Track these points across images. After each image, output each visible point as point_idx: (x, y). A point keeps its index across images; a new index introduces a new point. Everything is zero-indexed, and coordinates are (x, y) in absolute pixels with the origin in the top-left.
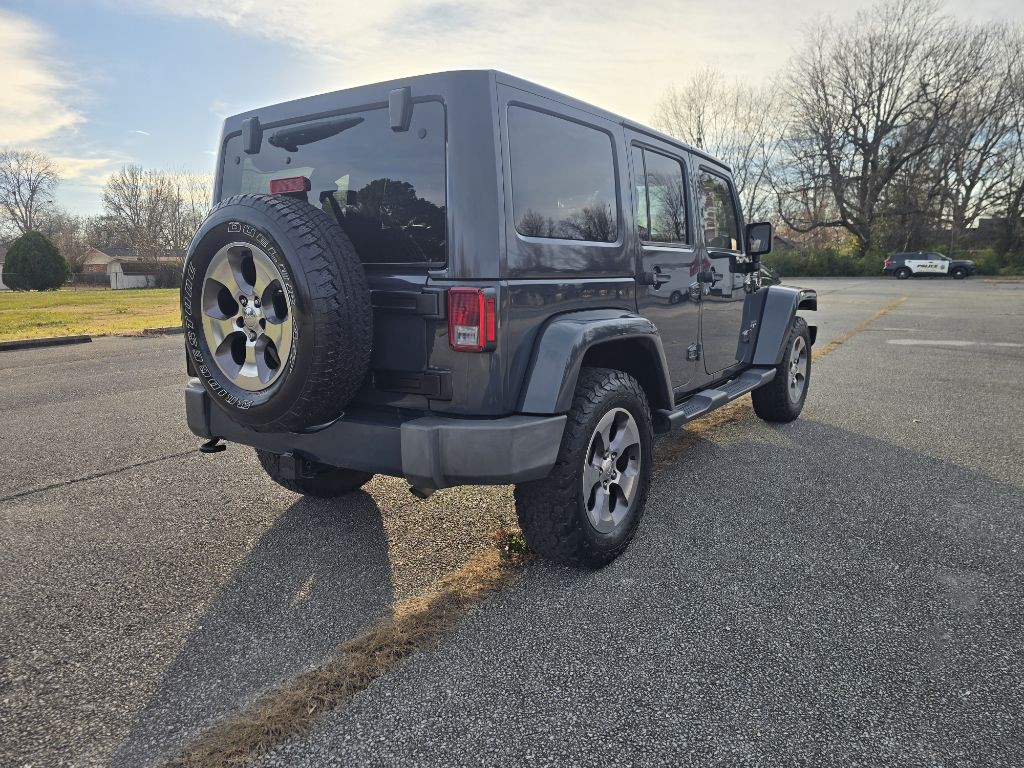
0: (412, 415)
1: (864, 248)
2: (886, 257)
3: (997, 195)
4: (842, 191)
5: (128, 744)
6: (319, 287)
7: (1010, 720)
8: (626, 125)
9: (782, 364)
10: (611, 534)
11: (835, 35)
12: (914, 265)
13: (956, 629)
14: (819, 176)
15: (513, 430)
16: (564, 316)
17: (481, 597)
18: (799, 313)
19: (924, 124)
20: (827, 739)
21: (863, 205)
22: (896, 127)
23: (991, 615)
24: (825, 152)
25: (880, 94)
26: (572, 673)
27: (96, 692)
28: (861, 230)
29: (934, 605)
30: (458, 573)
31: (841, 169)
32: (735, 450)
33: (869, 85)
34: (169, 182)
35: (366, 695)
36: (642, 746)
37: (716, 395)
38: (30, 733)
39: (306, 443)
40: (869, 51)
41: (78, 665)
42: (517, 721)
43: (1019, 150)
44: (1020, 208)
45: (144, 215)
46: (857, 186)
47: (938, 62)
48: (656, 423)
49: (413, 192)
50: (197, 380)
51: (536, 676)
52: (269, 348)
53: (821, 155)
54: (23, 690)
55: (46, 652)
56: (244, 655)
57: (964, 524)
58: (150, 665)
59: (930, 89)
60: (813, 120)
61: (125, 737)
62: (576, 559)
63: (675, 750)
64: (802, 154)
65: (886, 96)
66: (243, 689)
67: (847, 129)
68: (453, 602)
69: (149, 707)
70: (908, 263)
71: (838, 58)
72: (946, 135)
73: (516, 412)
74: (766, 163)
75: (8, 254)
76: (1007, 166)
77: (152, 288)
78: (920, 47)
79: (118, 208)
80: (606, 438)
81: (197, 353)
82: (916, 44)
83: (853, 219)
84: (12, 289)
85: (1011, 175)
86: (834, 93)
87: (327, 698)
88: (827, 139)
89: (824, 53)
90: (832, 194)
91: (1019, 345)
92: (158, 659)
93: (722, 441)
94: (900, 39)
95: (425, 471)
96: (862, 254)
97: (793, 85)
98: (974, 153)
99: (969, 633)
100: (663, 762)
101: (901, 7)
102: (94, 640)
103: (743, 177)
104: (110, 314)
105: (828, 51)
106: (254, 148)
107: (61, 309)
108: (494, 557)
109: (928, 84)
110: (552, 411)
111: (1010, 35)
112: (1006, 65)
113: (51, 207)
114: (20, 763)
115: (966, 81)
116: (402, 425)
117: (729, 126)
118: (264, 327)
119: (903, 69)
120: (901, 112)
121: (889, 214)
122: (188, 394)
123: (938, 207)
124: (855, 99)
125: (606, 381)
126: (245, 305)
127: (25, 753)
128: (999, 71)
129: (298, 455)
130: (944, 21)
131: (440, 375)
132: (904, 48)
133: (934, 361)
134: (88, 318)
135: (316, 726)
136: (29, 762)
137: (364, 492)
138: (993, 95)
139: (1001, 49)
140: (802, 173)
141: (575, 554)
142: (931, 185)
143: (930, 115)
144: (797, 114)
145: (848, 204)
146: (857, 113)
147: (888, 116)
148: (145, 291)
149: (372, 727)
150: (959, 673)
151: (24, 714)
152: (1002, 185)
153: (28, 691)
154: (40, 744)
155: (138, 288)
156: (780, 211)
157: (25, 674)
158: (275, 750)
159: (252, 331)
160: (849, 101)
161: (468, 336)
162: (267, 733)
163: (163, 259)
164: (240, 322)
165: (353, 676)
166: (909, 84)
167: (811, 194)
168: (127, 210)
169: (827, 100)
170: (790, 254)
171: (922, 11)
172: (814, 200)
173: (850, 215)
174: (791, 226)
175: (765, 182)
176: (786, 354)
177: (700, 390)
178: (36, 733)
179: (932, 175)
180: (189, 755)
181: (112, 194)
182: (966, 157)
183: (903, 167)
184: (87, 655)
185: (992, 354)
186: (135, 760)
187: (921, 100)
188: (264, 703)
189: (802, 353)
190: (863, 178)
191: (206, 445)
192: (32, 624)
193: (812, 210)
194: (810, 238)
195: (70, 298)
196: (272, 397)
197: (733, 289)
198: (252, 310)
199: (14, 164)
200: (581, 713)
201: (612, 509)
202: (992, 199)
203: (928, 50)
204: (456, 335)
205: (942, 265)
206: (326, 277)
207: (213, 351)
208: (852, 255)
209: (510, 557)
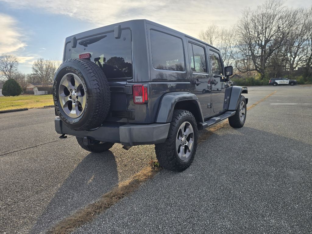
0: (123, 124)
1: (263, 77)
2: (270, 80)
3: (303, 60)
4: (255, 60)
5: (36, 226)
6: (93, 85)
7: (310, 213)
8: (187, 36)
9: (237, 109)
10: (185, 161)
11: (251, 13)
12: (278, 82)
13: (293, 187)
14: (248, 56)
15: (154, 128)
16: (169, 93)
17: (145, 181)
18: (242, 94)
19: (280, 39)
20: (253, 220)
21: (262, 64)
22: (271, 40)
23: (304, 182)
24: (250, 48)
25: (266, 30)
26: (173, 202)
27: (27, 211)
28: (261, 72)
29: (286, 180)
30: (138, 174)
31: (255, 54)
32: (223, 136)
33: (262, 28)
34: (52, 63)
35: (110, 210)
36: (195, 223)
37: (217, 119)
38: (6, 223)
39: (91, 134)
40: (262, 18)
41: (21, 203)
42: (156, 217)
43: (309, 46)
44: (310, 64)
45: (44, 73)
46: (260, 58)
47: (283, 20)
48: (198, 127)
49: (124, 60)
50: (58, 117)
51: (162, 203)
52: (79, 105)
53: (248, 49)
54: (4, 210)
55: (11, 199)
56: (72, 199)
57: (295, 156)
58: (43, 202)
59: (281, 29)
60: (246, 39)
61: (35, 224)
62: (174, 168)
63: (205, 224)
64: (243, 49)
65: (267, 31)
66: (72, 209)
67: (256, 41)
68: (136, 182)
69: (43, 215)
70: (276, 81)
71: (252, 20)
72: (286, 42)
73: (155, 123)
74: (232, 52)
75: (4, 85)
76: (305, 51)
77: (47, 95)
78: (277, 16)
79: (37, 71)
80: (183, 131)
81: (58, 107)
82: (276, 15)
83: (259, 68)
84: (5, 96)
85: (307, 54)
86: (252, 31)
87: (97, 211)
88: (250, 45)
89: (248, 19)
90: (252, 61)
91: (311, 104)
92: (46, 201)
93: (219, 133)
94: (271, 14)
95: (127, 141)
96: (262, 79)
97: (239, 28)
98: (295, 47)
99: (297, 188)
100: (202, 228)
101: (271, 4)
102: (26, 195)
103: (225, 56)
104: (34, 102)
105: (249, 18)
106: (74, 46)
107: (19, 101)
108: (149, 169)
109: (280, 27)
110: (166, 122)
111: (304, 12)
112: (304, 21)
113: (16, 71)
114: (3, 232)
115: (292, 26)
116: (120, 127)
117: (220, 42)
118: (77, 98)
119: (272, 23)
120: (272, 36)
121: (270, 66)
122: (56, 121)
123: (285, 64)
124: (258, 32)
125: (182, 113)
126: (72, 92)
127: (4, 229)
128: (301, 23)
129: (89, 138)
130: (284, 8)
131: (131, 111)
132: (272, 16)
133: (285, 109)
134: (27, 103)
135: (94, 219)
136: (5, 232)
137: (110, 151)
138: (300, 30)
139: (302, 16)
140: (243, 55)
141: (174, 167)
142: (282, 57)
143: (281, 36)
144: (240, 37)
145: (257, 64)
146: (259, 36)
147: (269, 37)
148: (45, 96)
149: (111, 219)
150: (294, 200)
151: (5, 217)
152: (304, 57)
153: (6, 211)
154: (9, 226)
155: (43, 95)
156: (236, 67)
157: (5, 206)
158: (81, 227)
159: (74, 100)
160: (256, 33)
161: (139, 99)
162: (79, 222)
163: (50, 86)
164: (71, 97)
165: (106, 204)
166: (274, 27)
167: (246, 61)
168: (39, 71)
169: (249, 33)
170: (240, 79)
171: (278, 5)
172: (247, 63)
173: (258, 67)
174: (240, 71)
175: (231, 58)
176: (239, 107)
177: (212, 117)
178: (8, 223)
179: (282, 55)
180: (55, 229)
181: (35, 67)
182: (293, 48)
183: (274, 52)
184: (24, 200)
185: (303, 107)
186: (38, 231)
187: (278, 32)
188: (78, 213)
189: (243, 106)
190: (262, 56)
191: (61, 136)
192: (8, 191)
193: (246, 66)
194: (246, 75)
195: (22, 98)
196: (80, 120)
197: (222, 89)
198: (74, 93)
199: (6, 59)
200: (176, 214)
201: (185, 153)
202: (301, 61)
203: (280, 17)
204: (136, 99)
205: (287, 82)
206: (96, 82)
207: (62, 106)
208: (259, 79)
209: (154, 169)
